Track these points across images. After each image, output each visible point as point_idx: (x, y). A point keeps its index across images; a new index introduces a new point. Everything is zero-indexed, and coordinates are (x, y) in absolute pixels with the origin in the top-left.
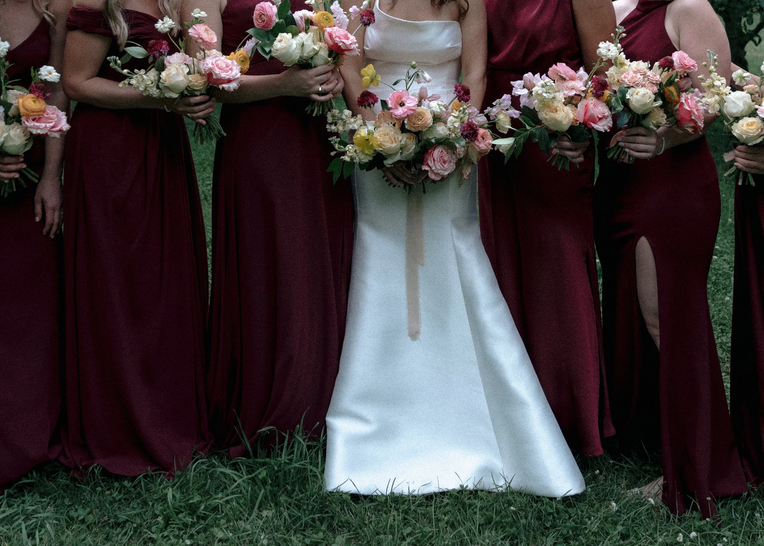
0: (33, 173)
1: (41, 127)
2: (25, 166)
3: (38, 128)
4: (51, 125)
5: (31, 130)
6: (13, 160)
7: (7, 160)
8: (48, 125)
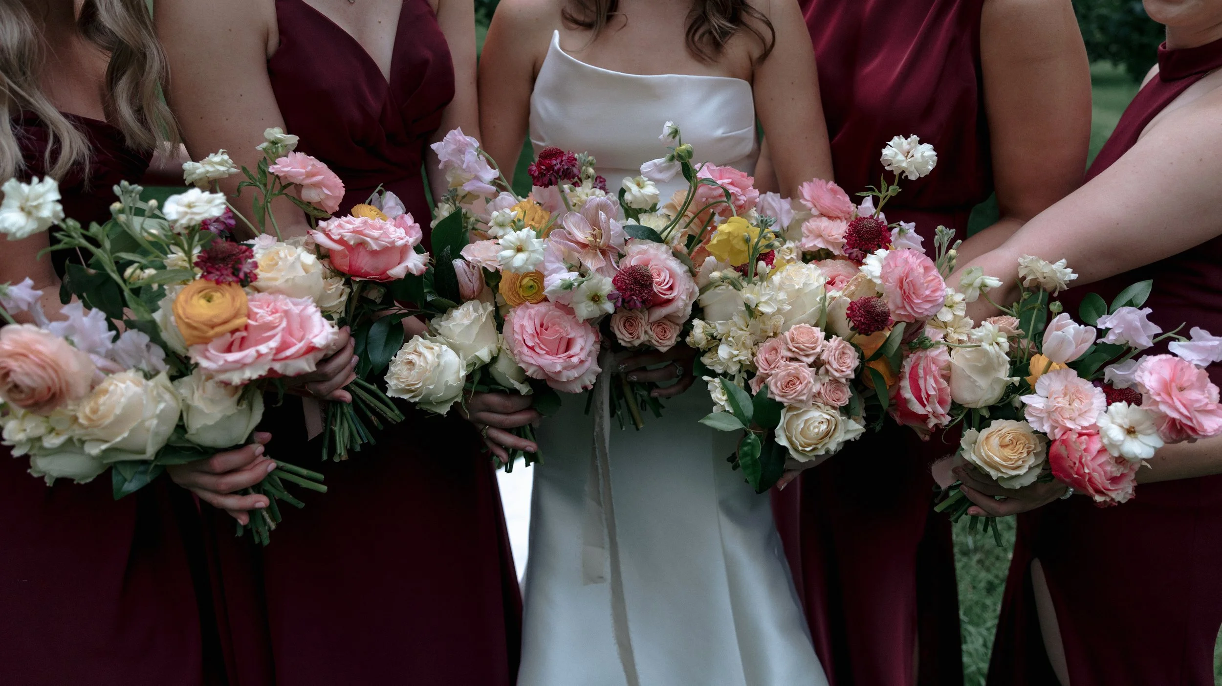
0: (304, 472)
1: (249, 360)
2: (272, 465)
3: (241, 365)
4: (273, 344)
5: (224, 377)
6: (235, 459)
7: (220, 462)
8: (263, 349)
